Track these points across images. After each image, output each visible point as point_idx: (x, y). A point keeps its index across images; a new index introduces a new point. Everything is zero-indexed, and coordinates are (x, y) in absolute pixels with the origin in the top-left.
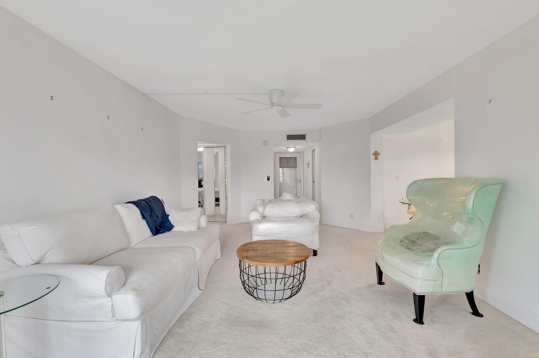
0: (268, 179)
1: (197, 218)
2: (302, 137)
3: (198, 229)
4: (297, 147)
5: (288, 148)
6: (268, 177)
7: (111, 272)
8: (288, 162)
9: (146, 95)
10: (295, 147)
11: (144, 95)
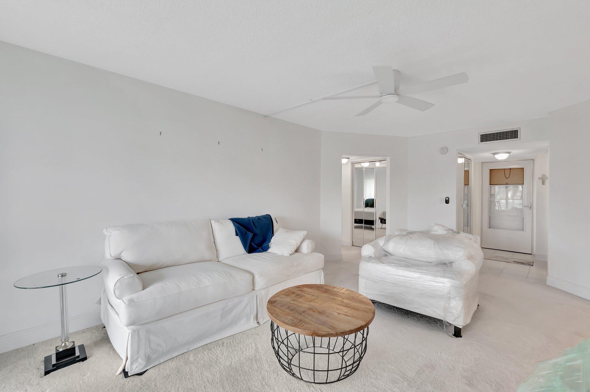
0: (447, 202)
1: (296, 242)
2: (513, 134)
3: (290, 255)
4: (514, 152)
5: (494, 154)
6: (447, 199)
7: (123, 279)
8: (507, 176)
9: (267, 116)
10: (509, 153)
11: (265, 116)
